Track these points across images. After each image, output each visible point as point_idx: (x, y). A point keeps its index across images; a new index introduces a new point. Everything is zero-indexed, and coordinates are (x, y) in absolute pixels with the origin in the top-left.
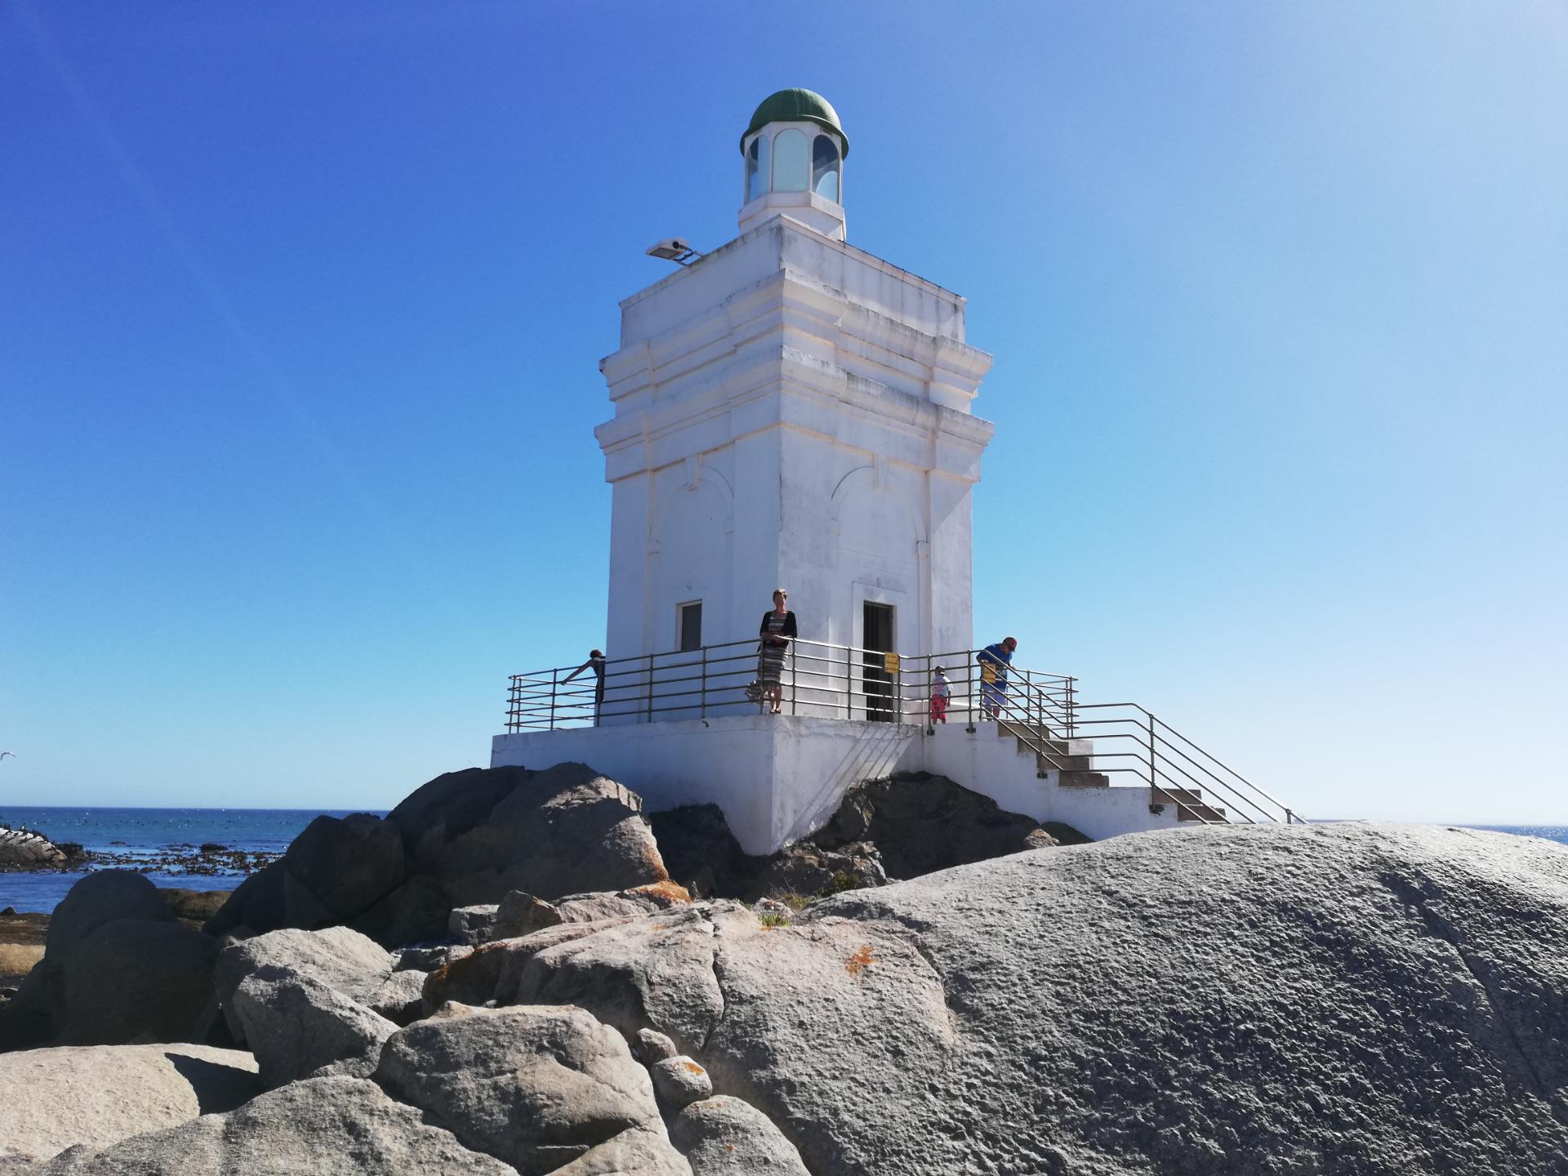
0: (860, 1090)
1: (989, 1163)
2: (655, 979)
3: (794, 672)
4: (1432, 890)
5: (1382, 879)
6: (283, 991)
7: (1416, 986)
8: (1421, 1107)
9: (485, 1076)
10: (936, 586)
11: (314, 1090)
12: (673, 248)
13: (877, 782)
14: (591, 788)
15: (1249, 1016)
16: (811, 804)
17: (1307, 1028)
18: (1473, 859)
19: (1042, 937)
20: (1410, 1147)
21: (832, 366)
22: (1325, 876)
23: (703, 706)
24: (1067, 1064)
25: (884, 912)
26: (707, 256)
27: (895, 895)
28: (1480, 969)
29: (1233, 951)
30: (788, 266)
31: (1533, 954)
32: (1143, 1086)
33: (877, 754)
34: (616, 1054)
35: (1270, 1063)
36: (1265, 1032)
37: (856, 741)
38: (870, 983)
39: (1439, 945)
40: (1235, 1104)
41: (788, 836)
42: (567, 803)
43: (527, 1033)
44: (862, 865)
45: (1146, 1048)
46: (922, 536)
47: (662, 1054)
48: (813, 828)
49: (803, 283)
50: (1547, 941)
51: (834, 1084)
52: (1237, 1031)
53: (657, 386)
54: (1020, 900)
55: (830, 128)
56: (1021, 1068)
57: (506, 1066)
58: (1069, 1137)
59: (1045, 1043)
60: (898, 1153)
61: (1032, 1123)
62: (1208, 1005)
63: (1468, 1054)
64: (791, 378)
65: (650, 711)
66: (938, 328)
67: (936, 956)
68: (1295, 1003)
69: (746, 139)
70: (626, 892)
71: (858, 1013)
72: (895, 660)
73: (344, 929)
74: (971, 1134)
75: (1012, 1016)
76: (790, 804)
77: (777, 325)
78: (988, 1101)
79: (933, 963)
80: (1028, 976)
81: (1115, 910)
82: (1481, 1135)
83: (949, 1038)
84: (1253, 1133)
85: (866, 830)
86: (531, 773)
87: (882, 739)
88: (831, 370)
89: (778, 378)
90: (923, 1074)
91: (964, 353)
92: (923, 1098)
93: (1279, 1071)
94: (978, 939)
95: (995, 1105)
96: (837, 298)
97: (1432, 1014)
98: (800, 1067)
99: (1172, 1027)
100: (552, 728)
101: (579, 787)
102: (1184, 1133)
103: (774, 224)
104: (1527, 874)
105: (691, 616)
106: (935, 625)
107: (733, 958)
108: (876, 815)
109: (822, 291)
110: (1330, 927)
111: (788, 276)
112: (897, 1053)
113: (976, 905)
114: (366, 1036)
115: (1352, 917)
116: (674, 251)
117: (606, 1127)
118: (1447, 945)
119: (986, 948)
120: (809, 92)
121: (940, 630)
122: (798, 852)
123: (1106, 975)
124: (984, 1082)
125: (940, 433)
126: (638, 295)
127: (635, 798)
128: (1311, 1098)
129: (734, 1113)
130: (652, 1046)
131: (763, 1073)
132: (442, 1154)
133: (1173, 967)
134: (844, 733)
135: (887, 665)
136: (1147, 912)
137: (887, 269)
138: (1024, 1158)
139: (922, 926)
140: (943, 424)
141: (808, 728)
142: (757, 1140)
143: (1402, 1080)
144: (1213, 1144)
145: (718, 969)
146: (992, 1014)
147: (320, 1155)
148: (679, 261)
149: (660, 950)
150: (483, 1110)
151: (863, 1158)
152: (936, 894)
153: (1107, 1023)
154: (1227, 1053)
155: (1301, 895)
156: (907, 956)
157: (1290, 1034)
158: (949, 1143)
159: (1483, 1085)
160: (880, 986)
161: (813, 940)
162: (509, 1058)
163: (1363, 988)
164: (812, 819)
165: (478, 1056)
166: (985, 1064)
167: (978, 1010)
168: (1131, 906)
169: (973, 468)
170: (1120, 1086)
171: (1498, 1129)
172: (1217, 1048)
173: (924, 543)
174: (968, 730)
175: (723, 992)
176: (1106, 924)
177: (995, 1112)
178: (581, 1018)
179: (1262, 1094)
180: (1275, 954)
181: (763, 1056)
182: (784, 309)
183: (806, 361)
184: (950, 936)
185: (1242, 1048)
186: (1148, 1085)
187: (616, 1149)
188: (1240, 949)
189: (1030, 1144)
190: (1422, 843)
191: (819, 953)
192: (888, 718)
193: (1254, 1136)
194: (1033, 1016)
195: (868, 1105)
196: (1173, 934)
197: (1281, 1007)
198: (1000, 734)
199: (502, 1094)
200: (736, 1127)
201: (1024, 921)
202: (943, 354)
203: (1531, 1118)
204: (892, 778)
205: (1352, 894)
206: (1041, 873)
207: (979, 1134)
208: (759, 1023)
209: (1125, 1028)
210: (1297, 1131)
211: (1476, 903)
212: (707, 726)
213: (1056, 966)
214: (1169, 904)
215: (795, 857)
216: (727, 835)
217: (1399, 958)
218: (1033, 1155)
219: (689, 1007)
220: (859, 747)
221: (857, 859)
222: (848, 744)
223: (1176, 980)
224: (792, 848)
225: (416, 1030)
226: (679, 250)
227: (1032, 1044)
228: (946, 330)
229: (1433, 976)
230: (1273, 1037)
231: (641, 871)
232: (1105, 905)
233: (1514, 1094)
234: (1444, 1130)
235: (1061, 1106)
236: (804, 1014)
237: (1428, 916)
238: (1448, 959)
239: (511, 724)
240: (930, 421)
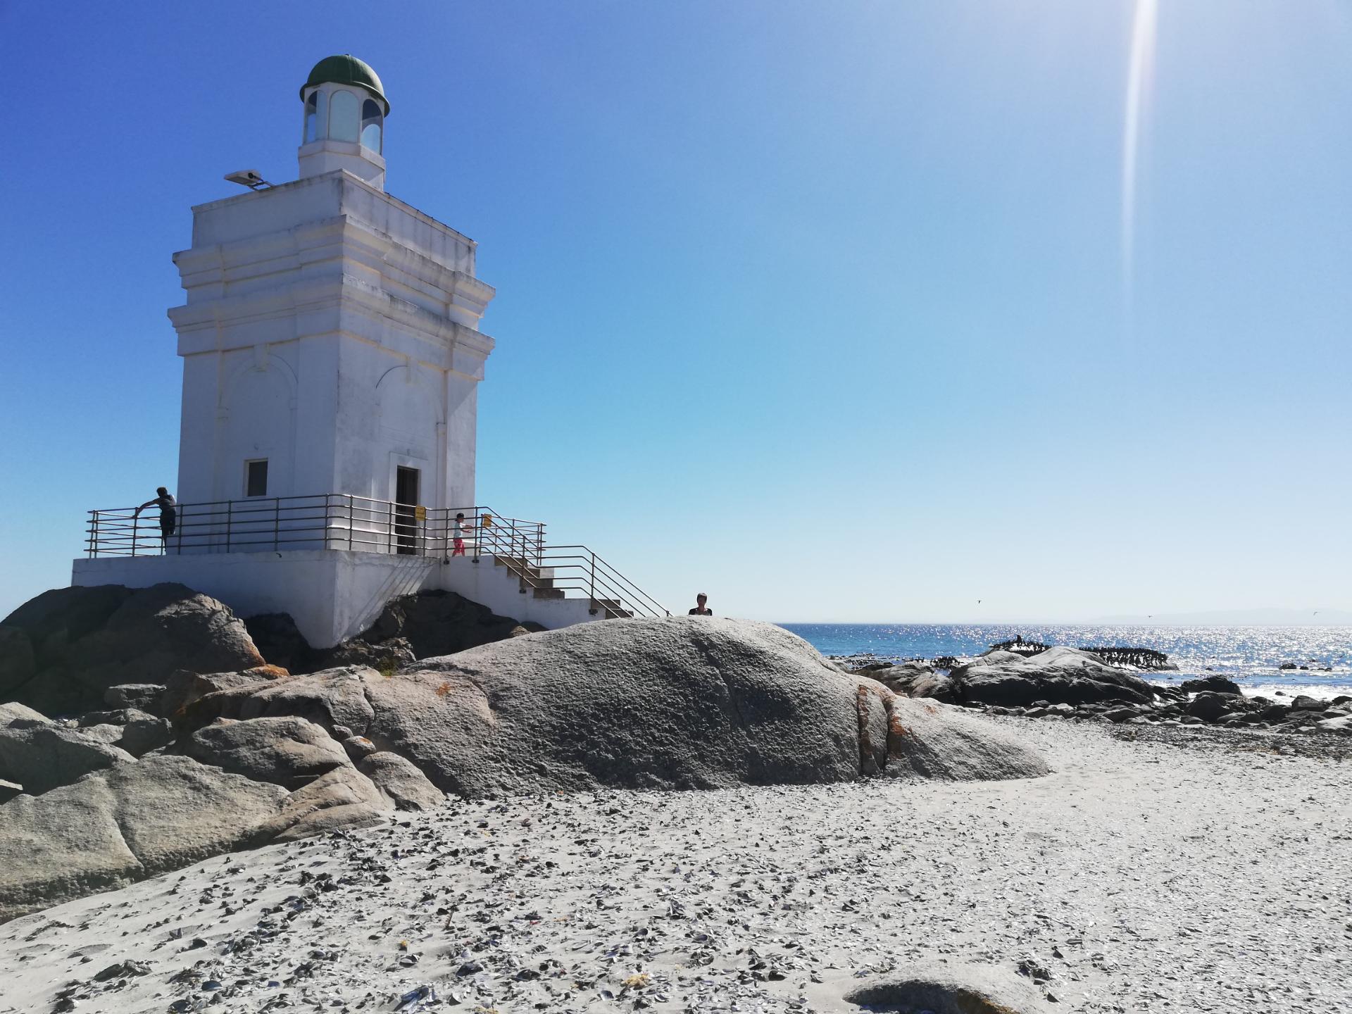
0: (450, 746)
1: (512, 771)
2: (335, 702)
3: (351, 519)
4: (712, 645)
5: (692, 641)
7: (700, 687)
8: (696, 735)
9: (255, 750)
10: (450, 457)
12: (248, 178)
13: (408, 597)
14: (195, 602)
15: (629, 703)
16: (361, 613)
17: (653, 706)
18: (732, 632)
19: (536, 674)
20: (690, 752)
21: (380, 290)
22: (668, 641)
23: (277, 542)
24: (548, 728)
25: (451, 667)
26: (276, 187)
27: (457, 659)
28: (727, 678)
29: (625, 675)
30: (346, 211)
31: (749, 672)
32: (582, 735)
33: (408, 577)
34: (325, 736)
35: (637, 721)
36: (636, 709)
37: (394, 568)
38: (450, 699)
39: (711, 669)
40: (621, 739)
41: (345, 635)
42: (177, 613)
43: (271, 728)
44: (398, 652)
45: (584, 719)
46: (441, 419)
47: (346, 735)
48: (362, 629)
49: (359, 226)
50: (756, 666)
51: (437, 744)
52: (624, 709)
53: (227, 283)
54: (524, 658)
55: (376, 95)
56: (527, 732)
57: (266, 744)
58: (548, 758)
59: (538, 720)
60: (470, 770)
61: (531, 754)
62: (612, 699)
63: (717, 714)
64: (349, 298)
65: (228, 544)
66: (456, 264)
67: (483, 686)
68: (649, 696)
69: (306, 89)
70: (245, 671)
71: (446, 712)
72: (422, 511)
74: (504, 760)
75: (523, 710)
76: (347, 613)
77: (339, 255)
78: (511, 746)
79: (481, 689)
80: (529, 691)
81: (572, 660)
82: (718, 745)
83: (492, 721)
84: (627, 750)
85: (400, 630)
86: (132, 592)
87: (412, 567)
88: (379, 294)
89: (338, 297)
90: (480, 737)
91: (475, 285)
92: (481, 747)
93: (640, 724)
94: (504, 677)
95: (515, 748)
96: (384, 239)
97: (706, 699)
98: (419, 737)
99: (596, 709)
100: (133, 554)
101: (184, 601)
102: (598, 752)
103: (336, 175)
104: (753, 638)
105: (258, 474)
106: (448, 484)
107: (374, 691)
108: (407, 620)
109: (373, 233)
110: (668, 663)
111: (348, 220)
112: (467, 729)
113: (502, 661)
115: (678, 659)
116: (249, 180)
117: (329, 766)
118: (715, 669)
119: (508, 680)
120: (359, 61)
121: (452, 489)
122: (352, 646)
123: (567, 689)
124: (510, 739)
125: (456, 344)
126: (210, 204)
127: (228, 609)
128: (652, 735)
129: (389, 758)
130: (341, 732)
131: (401, 742)
132: (242, 784)
133: (598, 684)
134: (385, 563)
135: (417, 515)
136: (587, 660)
137: (421, 217)
138: (528, 768)
139: (474, 673)
140: (459, 338)
141: (361, 559)
142: (403, 768)
143: (690, 725)
144: (610, 756)
145: (368, 697)
146: (512, 710)
147: (172, 790)
148: (252, 187)
149: (334, 689)
150: (259, 763)
151: (454, 773)
152: (480, 657)
153: (567, 710)
154: (619, 718)
155: (657, 649)
156: (468, 687)
157: (646, 709)
158: (494, 765)
159: (722, 726)
160: (455, 700)
161: (416, 681)
162: (266, 740)
163: (678, 688)
164: (362, 623)
165: (247, 741)
166: (509, 731)
167: (506, 708)
168: (579, 657)
169: (479, 370)
170: (571, 736)
171: (725, 742)
172: (615, 717)
173: (442, 424)
174: (473, 561)
175: (373, 707)
176: (568, 667)
177: (514, 750)
178: (302, 721)
179: (632, 734)
180: (643, 676)
181: (401, 734)
182: (344, 244)
183: (361, 286)
184: (489, 676)
185: (625, 716)
186: (584, 735)
187: (336, 774)
188: (628, 674)
189: (531, 762)
190: (712, 625)
191: (421, 687)
192: (412, 552)
193: (626, 752)
194: (533, 709)
195: (455, 752)
196: (598, 669)
197: (643, 698)
198: (496, 564)
199: (269, 757)
200: (392, 764)
201: (527, 667)
202: (461, 285)
203: (738, 737)
204: (419, 594)
205: (679, 648)
206: (535, 644)
207: (507, 760)
208: (395, 719)
209: (575, 711)
210: (645, 747)
211: (729, 651)
212: (281, 556)
213: (543, 687)
214: (598, 656)
215: (349, 647)
216: (297, 635)
217: (695, 675)
218: (532, 766)
219: (355, 715)
220: (396, 572)
221: (396, 649)
222: (389, 570)
223: (599, 689)
224: (348, 643)
226: (253, 179)
227: (532, 721)
228: (462, 268)
229: (708, 682)
230: (639, 710)
231: (244, 660)
232: (567, 658)
233: (734, 728)
234: (704, 745)
235: (545, 746)
236: (418, 715)
237: (709, 656)
238: (714, 675)
239: (90, 550)
240: (450, 334)
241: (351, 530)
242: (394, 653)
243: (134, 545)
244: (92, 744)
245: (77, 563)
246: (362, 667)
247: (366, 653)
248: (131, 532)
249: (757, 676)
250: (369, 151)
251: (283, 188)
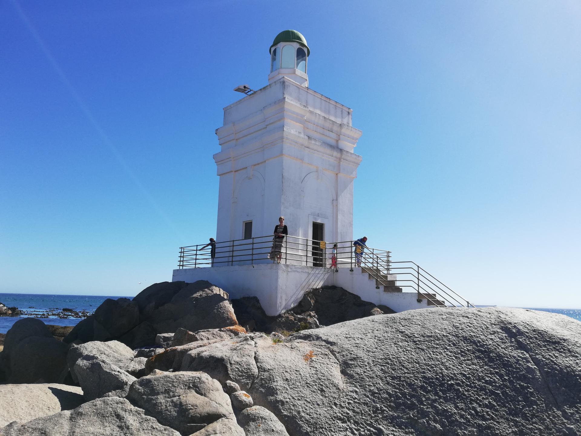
0: (308, 404)
1: (356, 432)
2: (233, 362)
3: (286, 248)
4: (520, 333)
5: (502, 328)
6: (93, 365)
7: (514, 368)
8: (515, 413)
9: (168, 398)
10: (340, 217)
11: (104, 402)
12: (244, 89)
13: (316, 289)
14: (210, 290)
15: (452, 378)
16: (292, 297)
17: (474, 383)
18: (535, 321)
19: (376, 348)
20: (510, 428)
22: (481, 327)
23: (252, 260)
24: (385, 396)
25: (318, 338)
26: (256, 91)
27: (322, 332)
28: (537, 362)
29: (447, 354)
30: (286, 96)
31: (556, 357)
32: (413, 404)
33: (316, 279)
34: (218, 390)
35: (460, 396)
36: (458, 384)
37: (309, 274)
38: (314, 364)
39: (522, 353)
40: (447, 411)
41: (283, 309)
42: (201, 295)
43: (184, 381)
44: (310, 320)
45: (414, 390)
46: (335, 198)
47: (235, 390)
48: (292, 306)
49: (292, 103)
50: (561, 352)
51: (299, 402)
52: (448, 384)
53: (237, 140)
54: (368, 334)
55: (303, 45)
56: (368, 397)
57: (176, 394)
58: (385, 422)
59: (377, 388)
60: (322, 428)
61: (372, 417)
62: (437, 374)
63: (532, 394)
64: (287, 138)
65: (232, 261)
66: (342, 120)
67: (337, 355)
68: (469, 374)
69: (272, 48)
70: (222, 329)
71: (308, 376)
72: (324, 244)
73: (116, 341)
74: (349, 421)
75: (365, 377)
76: (284, 297)
77: (282, 118)
78: (355, 409)
79: (336, 357)
80: (371, 362)
81: (404, 338)
82: (536, 423)
83: (342, 385)
84: (453, 421)
85: (312, 307)
86: (187, 284)
87: (318, 273)
88: (302, 135)
89: (282, 138)
90: (332, 399)
91: (352, 130)
92: (332, 408)
93: (463, 399)
95: (358, 410)
96: (305, 108)
97: (520, 378)
98: (286, 395)
99: (424, 382)
100: (195, 267)
101: (205, 290)
102: (427, 421)
103: (282, 80)
104: (555, 327)
105: (248, 226)
106: (339, 231)
107: (262, 354)
108: (316, 302)
109: (299, 106)
110: (482, 346)
111: (286, 100)
112: (322, 391)
113: (352, 336)
114: (124, 382)
115: (491, 343)
116: (244, 90)
117: (214, 417)
118: (525, 353)
119: (356, 352)
120: (295, 31)
121: (341, 233)
122: (287, 315)
123: (400, 363)
124: (354, 402)
125: (342, 160)
126: (230, 106)
127: (226, 294)
128: (474, 409)
129: (261, 412)
130: (231, 387)
131: (272, 398)
132: (152, 427)
133: (425, 360)
134: (304, 271)
135: (321, 246)
136: (416, 339)
137: (323, 98)
138: (369, 430)
139: (332, 344)
140: (343, 156)
141: (291, 269)
142: (269, 423)
143: (508, 403)
144: (438, 426)
145: (256, 359)
146: (357, 377)
147: (106, 426)
148: (246, 93)
149: (235, 351)
150: (167, 410)
151: (309, 429)
152: (338, 332)
153: (400, 381)
154: (444, 392)
155: (472, 334)
156: (326, 355)
157: (467, 385)
158: (341, 424)
159: (537, 405)
160: (316, 366)
161: (292, 348)
162: (177, 391)
163: (494, 368)
164: (292, 303)
165: (166, 390)
166: (354, 395)
167: (352, 375)
168: (409, 337)
169: (354, 173)
170: (404, 404)
171: (542, 421)
172: (440, 390)
173: (335, 200)
174: (350, 270)
175: (258, 367)
176: (400, 344)
177: (358, 413)
178: (205, 376)
179: (456, 407)
180: (462, 356)
181: (272, 391)
182: (285, 112)
183: (293, 132)
184: (343, 347)
185: (449, 390)
187: (217, 425)
188: (449, 354)
189: (371, 425)
190: (516, 315)
191: (294, 353)
192: (321, 265)
193: (454, 423)
194: (373, 378)
195: (311, 410)
196: (425, 348)
197: (464, 375)
198: (362, 272)
199: (175, 405)
200: (262, 418)
201: (370, 342)
202: (344, 130)
203: (554, 417)
204: (322, 288)
205: (491, 334)
206: (377, 324)
207: (352, 421)
208: (271, 379)
209: (406, 382)
210: (469, 421)
211: (536, 338)
212: (254, 267)
213: (381, 359)
214: (424, 336)
215: (285, 317)
216: (260, 308)
217: (507, 358)
218: (372, 429)
219: (245, 373)
220: (310, 276)
221: (309, 318)
222: (306, 275)
223: (426, 365)
224: (285, 313)
225: (143, 380)
226: (246, 89)
227: (372, 388)
228: (345, 121)
229: (520, 364)
230: (461, 386)
231: (228, 321)
232: (400, 337)
233: (549, 408)
234: (523, 421)
235: (383, 411)
236: (288, 376)
237: (518, 342)
238: (525, 358)
239: (180, 266)
240: (338, 155)
241: (286, 253)
242: (307, 320)
243: (196, 263)
245: (174, 271)
249: (564, 361)
250: (300, 72)
251: (259, 91)
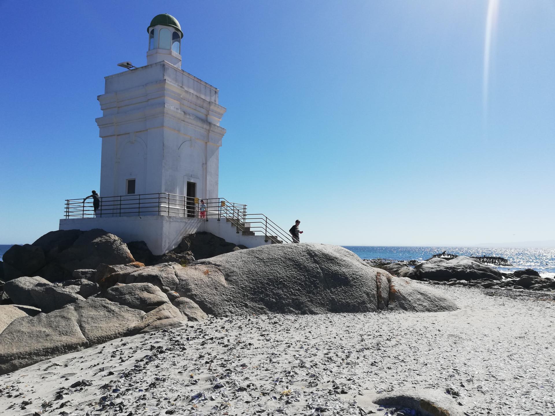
0: (209, 295)
1: (234, 306)
2: (163, 277)
3: (169, 203)
4: (316, 255)
5: (308, 253)
7: (311, 272)
8: (309, 292)
9: (132, 296)
10: (208, 178)
13: (192, 235)
14: (107, 236)
15: (282, 278)
16: (173, 241)
17: (292, 280)
18: (324, 250)
19: (244, 266)
20: (307, 299)
21: (179, 110)
22: (298, 253)
23: (139, 212)
24: (249, 288)
25: (210, 263)
26: (138, 68)
27: (212, 260)
28: (322, 269)
29: (280, 267)
30: (166, 77)
31: (331, 266)
33: (192, 227)
34: (159, 291)
36: (284, 281)
37: (186, 223)
38: (209, 276)
39: (316, 265)
40: (278, 293)
41: (167, 250)
42: (100, 241)
43: (138, 287)
44: (188, 257)
46: (204, 162)
47: (168, 291)
48: (173, 247)
49: (171, 84)
50: (334, 264)
51: (204, 294)
52: (279, 281)
53: (119, 107)
54: (239, 260)
55: (178, 30)
56: (240, 290)
57: (136, 294)
58: (249, 301)
59: (245, 285)
60: (217, 305)
61: (242, 299)
62: (275, 277)
63: (318, 283)
64: (167, 113)
65: (120, 213)
66: (210, 98)
67: (222, 271)
68: (290, 276)
69: (150, 28)
70: (126, 265)
71: (208, 282)
72: (197, 200)
75: (238, 281)
76: (167, 241)
77: (163, 95)
78: (234, 296)
79: (222, 272)
80: (241, 273)
81: (258, 261)
82: (318, 296)
83: (226, 285)
85: (189, 248)
86: (83, 232)
87: (193, 223)
88: (179, 111)
89: (163, 113)
90: (221, 292)
91: (218, 107)
92: (222, 296)
93: (286, 287)
94: (231, 267)
96: (181, 89)
97: (313, 277)
98: (197, 292)
99: (268, 281)
100: (83, 217)
101: (103, 236)
102: (269, 298)
103: (162, 63)
104: (333, 252)
105: (131, 185)
106: (207, 189)
107: (179, 273)
108: (191, 244)
109: (177, 86)
110: (297, 262)
111: (167, 81)
112: (216, 288)
113: (230, 261)
115: (301, 260)
116: (128, 65)
117: (161, 303)
119: (233, 269)
120: (171, 16)
121: (209, 191)
122: (170, 254)
123: (256, 273)
124: (233, 292)
125: (211, 131)
126: (112, 76)
127: (120, 239)
128: (291, 292)
129: (185, 300)
130: (166, 289)
131: (189, 293)
132: (127, 310)
133: (269, 270)
134: (183, 221)
135: (195, 201)
136: (264, 261)
137: (196, 80)
138: (241, 305)
139: (219, 266)
140: (211, 129)
141: (173, 219)
142: (191, 304)
143: (307, 288)
144: (274, 300)
145: (176, 275)
146: (234, 281)
147: (100, 312)
148: (128, 68)
149: (163, 272)
150: (133, 302)
151: (211, 306)
152: (221, 259)
153: (256, 281)
154: (277, 285)
155: (293, 257)
156: (216, 271)
157: (289, 281)
158: (227, 303)
159: (320, 288)
160: (211, 277)
161: (195, 269)
162: (136, 292)
163: (302, 273)
164: (174, 245)
165: (129, 292)
166: (233, 289)
167: (232, 280)
168: (261, 260)
169: (220, 142)
170: (258, 292)
171: (321, 295)
172: (276, 284)
173: (205, 164)
174: (218, 220)
175: (178, 279)
176: (257, 264)
177: (235, 297)
178: (150, 285)
179: (283, 291)
180: (287, 267)
181: (189, 290)
182: (165, 91)
183: (172, 108)
184: (225, 267)
185: (280, 284)
186: (263, 291)
187: (164, 306)
189: (242, 302)
191: (197, 271)
192: (193, 216)
193: (280, 298)
194: (242, 281)
195: (211, 298)
196: (269, 265)
197: (287, 277)
198: (227, 221)
199: (137, 299)
200: (186, 302)
201: (240, 263)
202: (212, 107)
203: (326, 293)
204: (196, 233)
205: (302, 256)
206: (243, 254)
207: (232, 301)
208: (187, 284)
209: (259, 282)
210: (288, 297)
211: (323, 257)
212: (141, 218)
213: (247, 271)
214: (269, 259)
216: (148, 250)
217: (309, 267)
219: (171, 282)
220: (187, 225)
221: (187, 255)
222: (184, 224)
223: (269, 273)
224: (168, 253)
225: (113, 288)
227: (242, 286)
228: (213, 100)
229: (314, 270)
230: (286, 282)
232: (256, 260)
233: (325, 289)
234: (312, 296)
235: (247, 296)
236: (196, 282)
237: (314, 260)
238: (317, 267)
239: (66, 216)
240: (208, 128)
241: (169, 207)
242: (186, 257)
243: (83, 213)
244: (68, 293)
245: (61, 221)
246: (174, 263)
247: (175, 257)
248: (82, 208)
249: (335, 268)
250: (175, 53)
251: (141, 69)
